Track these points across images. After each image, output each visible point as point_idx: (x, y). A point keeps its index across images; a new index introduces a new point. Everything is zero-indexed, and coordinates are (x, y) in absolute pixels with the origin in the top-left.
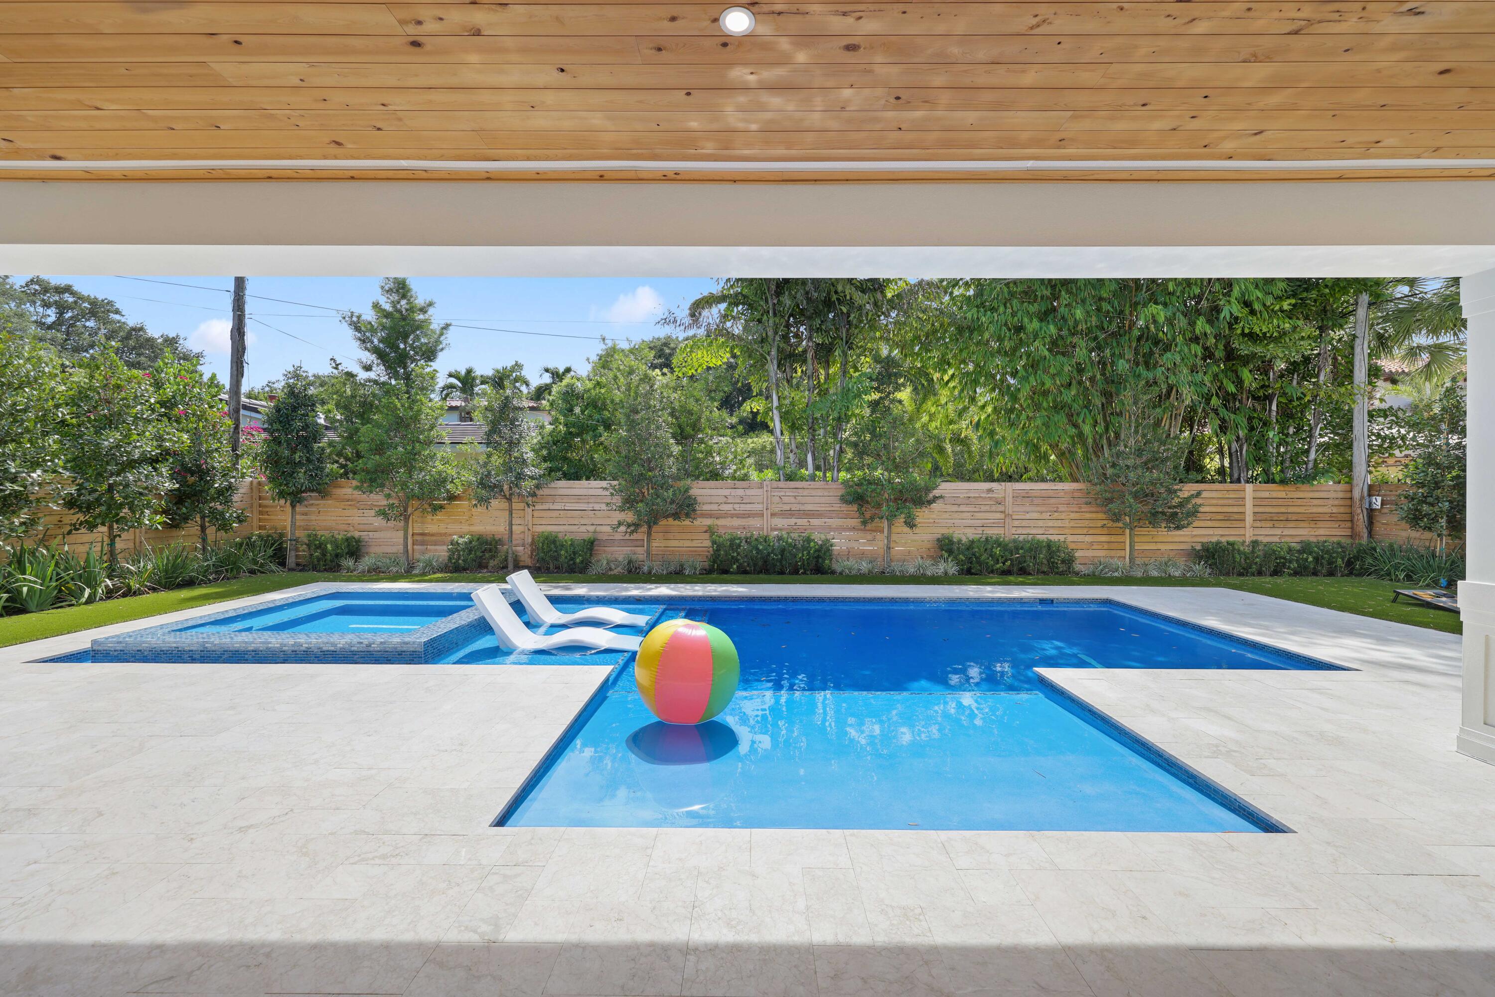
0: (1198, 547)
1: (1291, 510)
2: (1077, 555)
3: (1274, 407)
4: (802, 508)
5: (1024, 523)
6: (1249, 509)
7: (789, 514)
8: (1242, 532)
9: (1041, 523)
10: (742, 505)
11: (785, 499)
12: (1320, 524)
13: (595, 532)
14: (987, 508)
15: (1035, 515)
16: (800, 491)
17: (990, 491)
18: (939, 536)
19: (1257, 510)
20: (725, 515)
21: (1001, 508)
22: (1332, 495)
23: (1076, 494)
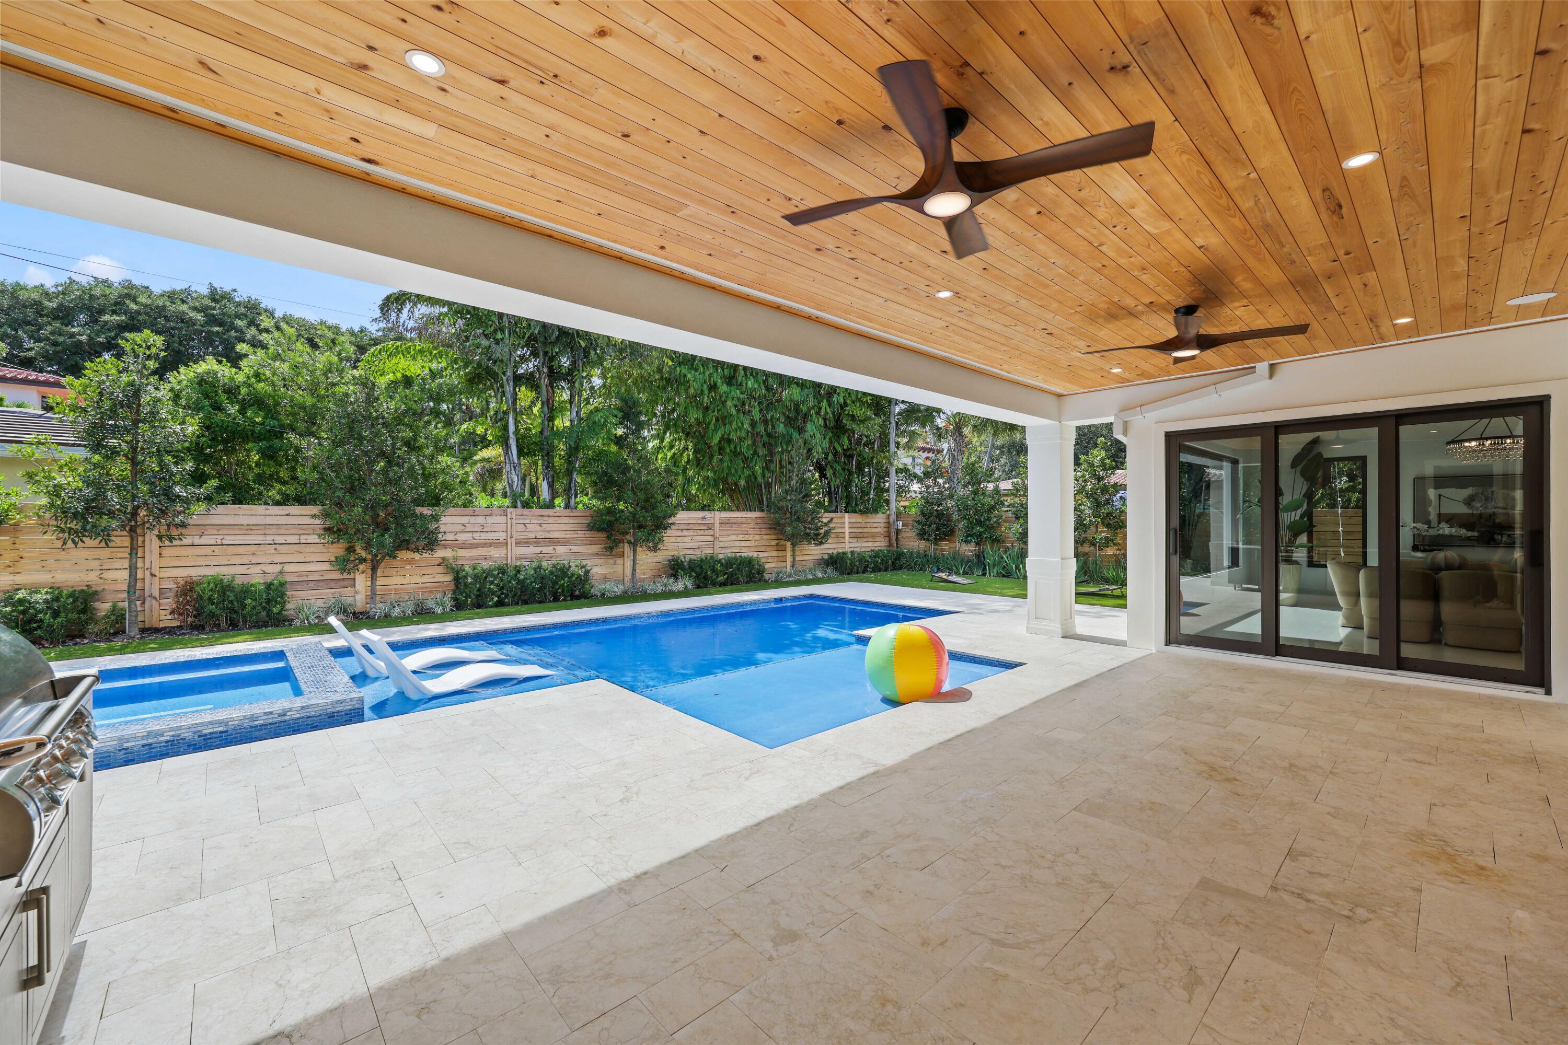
0: (826, 557)
1: (865, 530)
2: (767, 566)
3: (854, 463)
4: (548, 535)
5: (727, 544)
6: (847, 531)
7: (537, 542)
8: (843, 545)
9: (737, 544)
10: (482, 534)
11: (530, 527)
12: (877, 539)
13: (281, 573)
14: (702, 532)
15: (733, 538)
16: (546, 518)
17: (704, 518)
18: (670, 558)
19: (852, 530)
20: (463, 546)
21: (711, 532)
22: (881, 520)
23: (759, 521)
